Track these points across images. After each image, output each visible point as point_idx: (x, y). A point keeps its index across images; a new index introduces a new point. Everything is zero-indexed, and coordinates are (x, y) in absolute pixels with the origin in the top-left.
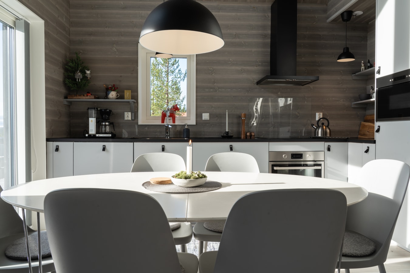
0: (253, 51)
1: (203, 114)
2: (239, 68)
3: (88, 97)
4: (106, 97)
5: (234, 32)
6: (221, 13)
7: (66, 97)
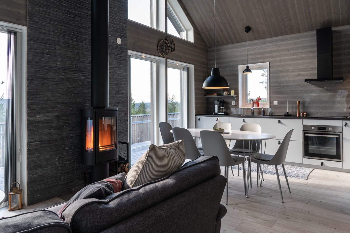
0: (306, 62)
1: (274, 102)
2: (296, 73)
4: (223, 95)
5: (293, 52)
6: (284, 42)
7: (205, 95)
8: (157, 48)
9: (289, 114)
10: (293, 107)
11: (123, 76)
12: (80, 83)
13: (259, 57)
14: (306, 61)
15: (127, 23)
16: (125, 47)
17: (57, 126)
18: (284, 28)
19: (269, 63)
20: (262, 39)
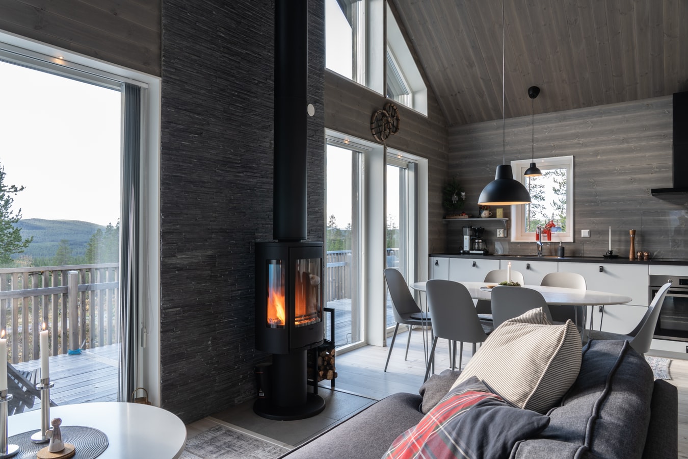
0: (647, 156)
1: (582, 231)
2: (628, 177)
3: (463, 217)
4: (479, 216)
5: (621, 137)
6: (604, 118)
7: (444, 218)
8: (369, 125)
9: (613, 254)
10: (620, 241)
11: (317, 178)
12: (249, 191)
13: (552, 145)
14: (648, 154)
15: (324, 75)
16: (321, 122)
17: (211, 276)
18: (606, 91)
19: (574, 157)
20: (559, 110)
